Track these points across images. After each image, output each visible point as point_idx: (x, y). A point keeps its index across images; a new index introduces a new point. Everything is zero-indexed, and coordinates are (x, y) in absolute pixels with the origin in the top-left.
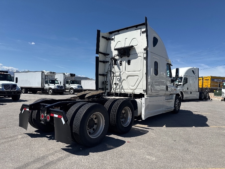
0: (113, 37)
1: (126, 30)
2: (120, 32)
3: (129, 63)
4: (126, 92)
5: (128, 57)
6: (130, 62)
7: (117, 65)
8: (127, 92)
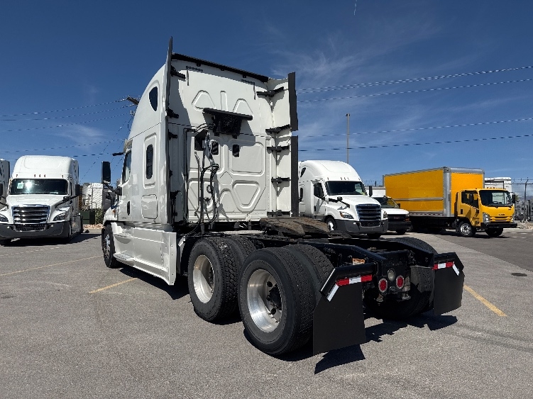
0: (183, 72)
1: (218, 70)
2: (202, 67)
3: (236, 151)
4: (231, 219)
5: (235, 137)
6: (238, 151)
7: (202, 149)
8: (234, 219)
